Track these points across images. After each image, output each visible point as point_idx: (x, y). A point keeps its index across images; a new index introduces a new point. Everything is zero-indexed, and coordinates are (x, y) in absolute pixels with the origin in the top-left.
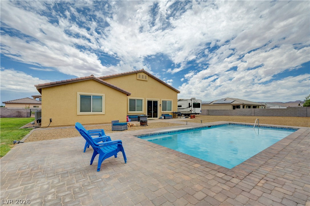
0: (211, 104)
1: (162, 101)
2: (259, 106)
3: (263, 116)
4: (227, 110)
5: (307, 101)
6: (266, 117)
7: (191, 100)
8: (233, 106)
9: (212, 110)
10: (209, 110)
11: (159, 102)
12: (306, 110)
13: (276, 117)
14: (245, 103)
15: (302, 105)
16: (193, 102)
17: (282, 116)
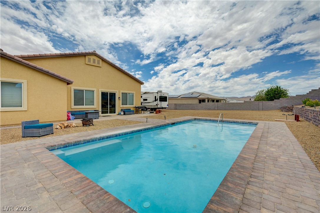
0: (179, 98)
1: (122, 93)
2: (221, 100)
3: (225, 110)
4: (194, 104)
5: (257, 96)
6: (227, 111)
7: (157, 93)
8: (199, 100)
9: (180, 104)
10: (176, 104)
11: (118, 94)
12: (258, 104)
13: (236, 111)
14: (209, 97)
15: (253, 100)
16: (159, 95)
17: (241, 110)
